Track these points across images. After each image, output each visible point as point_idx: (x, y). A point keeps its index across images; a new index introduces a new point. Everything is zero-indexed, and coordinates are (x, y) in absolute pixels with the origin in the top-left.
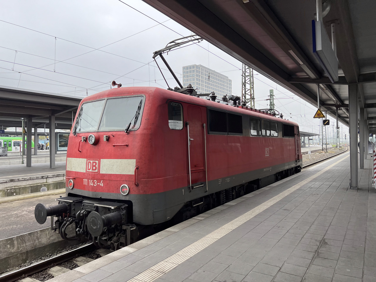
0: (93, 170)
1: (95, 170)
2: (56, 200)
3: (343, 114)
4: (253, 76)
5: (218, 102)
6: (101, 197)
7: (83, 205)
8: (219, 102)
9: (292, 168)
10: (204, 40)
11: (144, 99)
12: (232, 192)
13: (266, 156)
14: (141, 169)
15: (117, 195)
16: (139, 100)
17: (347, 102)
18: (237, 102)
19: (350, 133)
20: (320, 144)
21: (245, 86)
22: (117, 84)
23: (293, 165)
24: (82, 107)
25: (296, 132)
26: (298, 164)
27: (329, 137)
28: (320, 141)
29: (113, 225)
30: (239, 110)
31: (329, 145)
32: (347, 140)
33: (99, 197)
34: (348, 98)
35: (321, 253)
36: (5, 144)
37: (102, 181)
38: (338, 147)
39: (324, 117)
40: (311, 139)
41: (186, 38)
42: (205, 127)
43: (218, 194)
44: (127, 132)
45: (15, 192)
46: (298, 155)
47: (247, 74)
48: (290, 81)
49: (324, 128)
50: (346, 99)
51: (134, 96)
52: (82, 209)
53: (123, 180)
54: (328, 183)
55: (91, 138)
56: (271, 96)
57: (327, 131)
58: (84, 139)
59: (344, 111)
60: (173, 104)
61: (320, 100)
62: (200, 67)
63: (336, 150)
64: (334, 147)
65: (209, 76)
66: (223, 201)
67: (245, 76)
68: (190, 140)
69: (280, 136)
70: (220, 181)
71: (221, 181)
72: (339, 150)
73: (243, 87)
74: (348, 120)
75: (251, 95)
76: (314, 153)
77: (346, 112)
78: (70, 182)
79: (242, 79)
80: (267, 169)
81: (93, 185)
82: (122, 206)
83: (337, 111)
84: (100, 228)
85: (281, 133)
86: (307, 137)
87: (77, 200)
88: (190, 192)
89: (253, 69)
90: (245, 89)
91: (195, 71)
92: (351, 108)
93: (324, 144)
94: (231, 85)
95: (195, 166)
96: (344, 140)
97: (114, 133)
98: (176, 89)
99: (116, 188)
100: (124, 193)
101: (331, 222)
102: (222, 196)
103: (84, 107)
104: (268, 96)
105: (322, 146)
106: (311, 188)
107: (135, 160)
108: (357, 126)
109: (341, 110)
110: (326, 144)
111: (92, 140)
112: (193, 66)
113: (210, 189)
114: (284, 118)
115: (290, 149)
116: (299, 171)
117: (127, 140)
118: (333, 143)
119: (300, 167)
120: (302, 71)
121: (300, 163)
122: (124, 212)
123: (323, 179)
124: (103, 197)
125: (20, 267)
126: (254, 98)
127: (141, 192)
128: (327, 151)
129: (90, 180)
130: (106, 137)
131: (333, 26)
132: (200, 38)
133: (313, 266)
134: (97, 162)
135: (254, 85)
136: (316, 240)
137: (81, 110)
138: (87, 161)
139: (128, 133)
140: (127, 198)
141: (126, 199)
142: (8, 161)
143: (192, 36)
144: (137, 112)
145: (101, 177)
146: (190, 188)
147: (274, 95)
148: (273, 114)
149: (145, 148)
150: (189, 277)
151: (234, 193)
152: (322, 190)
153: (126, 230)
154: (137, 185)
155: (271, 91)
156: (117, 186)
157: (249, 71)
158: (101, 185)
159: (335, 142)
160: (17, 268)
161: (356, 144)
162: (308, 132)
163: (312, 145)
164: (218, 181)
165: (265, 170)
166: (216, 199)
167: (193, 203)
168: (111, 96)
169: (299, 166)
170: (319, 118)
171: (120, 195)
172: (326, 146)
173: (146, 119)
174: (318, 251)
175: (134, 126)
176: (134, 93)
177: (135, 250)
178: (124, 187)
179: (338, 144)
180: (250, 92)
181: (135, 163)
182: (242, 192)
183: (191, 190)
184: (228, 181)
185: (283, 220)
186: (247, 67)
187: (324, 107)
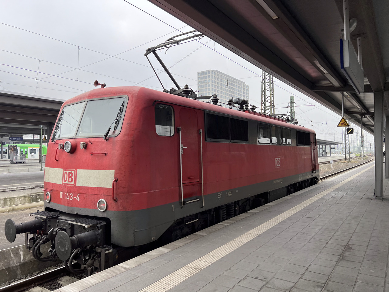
0: (69, 181)
1: (71, 181)
2: (29, 215)
3: (368, 122)
4: (273, 83)
5: (219, 105)
6: (77, 213)
7: (59, 222)
8: (221, 106)
9: (308, 180)
10: (205, 36)
11: (126, 100)
12: (235, 207)
13: (276, 166)
14: (121, 182)
15: (95, 211)
16: (121, 101)
17: (372, 110)
18: (244, 106)
19: (375, 141)
20: (342, 153)
21: (265, 93)
22: (100, 84)
23: (309, 177)
24: (63, 110)
25: (312, 140)
26: (315, 175)
27: (353, 145)
28: (343, 149)
29: (88, 246)
30: (245, 114)
31: (352, 155)
32: (371, 149)
33: (75, 213)
34: (374, 106)
35: (346, 256)
36: (21, 151)
37: (78, 194)
38: (362, 157)
39: (348, 125)
40: (333, 148)
41: (186, 34)
42: (201, 133)
43: (217, 210)
44: (105, 139)
45: (40, 198)
46: (315, 166)
47: (266, 81)
48: (313, 89)
49: (347, 136)
50: (372, 107)
51: (116, 97)
52: (57, 226)
53: (100, 194)
54: (351, 193)
55: (67, 145)
56: (292, 103)
57: (350, 140)
58: (60, 146)
59: (369, 118)
60: (162, 107)
61: (344, 108)
62: (216, 73)
63: (360, 160)
64: (357, 157)
65: (227, 83)
66: (223, 218)
67: (265, 82)
68: (182, 148)
69: (294, 145)
70: (219, 194)
71: (221, 195)
72: (363, 159)
73: (262, 94)
74: (373, 128)
75: (271, 102)
76: (336, 162)
77: (371, 120)
78: (47, 195)
79: (262, 86)
80: (277, 181)
81: (69, 199)
82: (98, 224)
83: (362, 119)
84: (67, 251)
85: (295, 141)
86: (329, 146)
87: (52, 216)
88: (182, 208)
89: (273, 76)
90: (265, 96)
91: (211, 76)
92: (376, 116)
93: (347, 153)
94: (248, 91)
95: (189, 178)
96: (369, 149)
97: (92, 140)
98: (173, 91)
99: (93, 203)
100: (101, 209)
101: (355, 230)
102: (221, 212)
103: (65, 110)
104: (289, 103)
105: (344, 155)
106: (334, 198)
107: (113, 171)
108: (382, 134)
109: (366, 118)
110: (349, 153)
111: (69, 148)
112: (209, 72)
113: (206, 204)
114: (298, 124)
115: (304, 159)
116: (315, 183)
117: (105, 147)
118: (357, 152)
119: (317, 178)
120: (326, 79)
121: (317, 174)
122: (100, 231)
123: (346, 189)
124: (79, 213)
125: (57, 266)
126: (273, 106)
127: (120, 208)
128: (350, 161)
129: (66, 194)
130: (84, 144)
131: (359, 40)
132: (201, 34)
133: (338, 267)
134: (73, 172)
135: (274, 92)
136: (341, 245)
137: (62, 113)
138: (63, 171)
139: (107, 139)
140: (105, 215)
141: (103, 217)
142: (26, 168)
143: (192, 32)
144: (118, 115)
145: (77, 190)
146: (181, 203)
147: (295, 102)
148: (285, 120)
149: (125, 157)
150: (223, 273)
151: (236, 208)
152: (345, 199)
153: (100, 253)
154: (116, 201)
155: (292, 98)
156: (95, 200)
157: (268, 78)
158: (77, 199)
159: (359, 151)
160: (54, 267)
161: (382, 154)
162: (329, 140)
163: (334, 154)
164: (218, 195)
165: (274, 182)
166: (214, 215)
167: (186, 221)
168: (92, 97)
169: (315, 178)
170: (343, 126)
171: (97, 211)
172: (350, 155)
173: (127, 124)
174: (343, 255)
175: (114, 131)
176: (116, 94)
177: (170, 250)
178: (101, 202)
179: (362, 153)
180: (270, 99)
181: (114, 175)
182: (248, 207)
183: (183, 205)
184: (230, 195)
185: (307, 227)
186: (266, 74)
187: (348, 115)
